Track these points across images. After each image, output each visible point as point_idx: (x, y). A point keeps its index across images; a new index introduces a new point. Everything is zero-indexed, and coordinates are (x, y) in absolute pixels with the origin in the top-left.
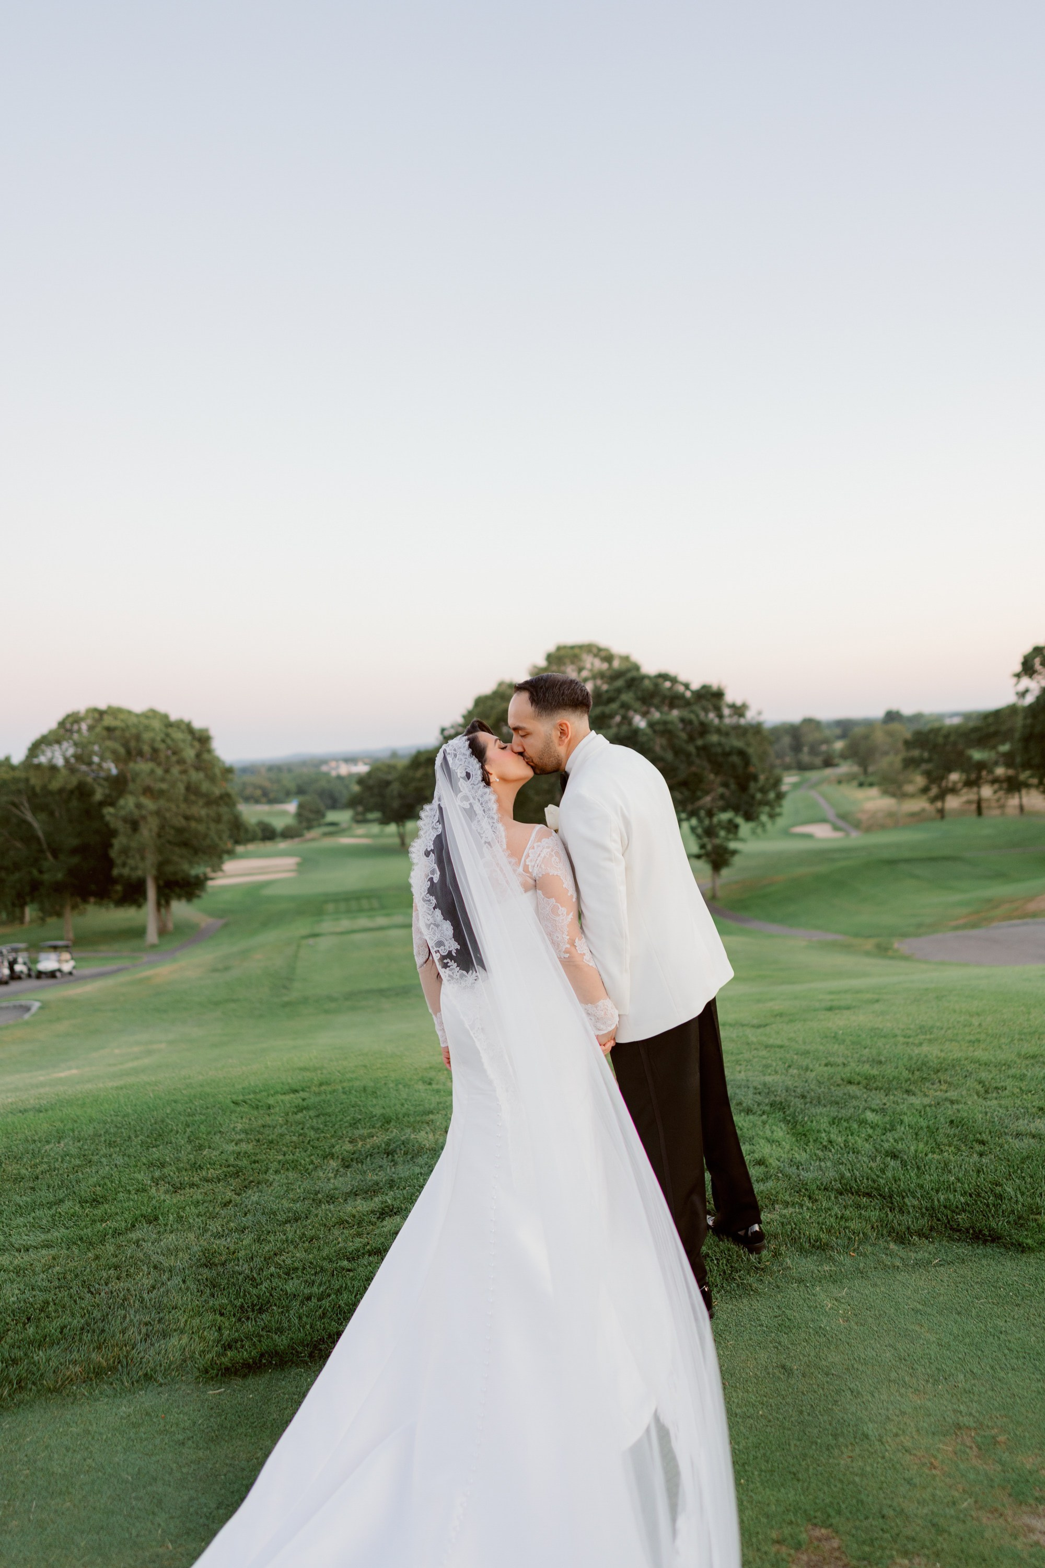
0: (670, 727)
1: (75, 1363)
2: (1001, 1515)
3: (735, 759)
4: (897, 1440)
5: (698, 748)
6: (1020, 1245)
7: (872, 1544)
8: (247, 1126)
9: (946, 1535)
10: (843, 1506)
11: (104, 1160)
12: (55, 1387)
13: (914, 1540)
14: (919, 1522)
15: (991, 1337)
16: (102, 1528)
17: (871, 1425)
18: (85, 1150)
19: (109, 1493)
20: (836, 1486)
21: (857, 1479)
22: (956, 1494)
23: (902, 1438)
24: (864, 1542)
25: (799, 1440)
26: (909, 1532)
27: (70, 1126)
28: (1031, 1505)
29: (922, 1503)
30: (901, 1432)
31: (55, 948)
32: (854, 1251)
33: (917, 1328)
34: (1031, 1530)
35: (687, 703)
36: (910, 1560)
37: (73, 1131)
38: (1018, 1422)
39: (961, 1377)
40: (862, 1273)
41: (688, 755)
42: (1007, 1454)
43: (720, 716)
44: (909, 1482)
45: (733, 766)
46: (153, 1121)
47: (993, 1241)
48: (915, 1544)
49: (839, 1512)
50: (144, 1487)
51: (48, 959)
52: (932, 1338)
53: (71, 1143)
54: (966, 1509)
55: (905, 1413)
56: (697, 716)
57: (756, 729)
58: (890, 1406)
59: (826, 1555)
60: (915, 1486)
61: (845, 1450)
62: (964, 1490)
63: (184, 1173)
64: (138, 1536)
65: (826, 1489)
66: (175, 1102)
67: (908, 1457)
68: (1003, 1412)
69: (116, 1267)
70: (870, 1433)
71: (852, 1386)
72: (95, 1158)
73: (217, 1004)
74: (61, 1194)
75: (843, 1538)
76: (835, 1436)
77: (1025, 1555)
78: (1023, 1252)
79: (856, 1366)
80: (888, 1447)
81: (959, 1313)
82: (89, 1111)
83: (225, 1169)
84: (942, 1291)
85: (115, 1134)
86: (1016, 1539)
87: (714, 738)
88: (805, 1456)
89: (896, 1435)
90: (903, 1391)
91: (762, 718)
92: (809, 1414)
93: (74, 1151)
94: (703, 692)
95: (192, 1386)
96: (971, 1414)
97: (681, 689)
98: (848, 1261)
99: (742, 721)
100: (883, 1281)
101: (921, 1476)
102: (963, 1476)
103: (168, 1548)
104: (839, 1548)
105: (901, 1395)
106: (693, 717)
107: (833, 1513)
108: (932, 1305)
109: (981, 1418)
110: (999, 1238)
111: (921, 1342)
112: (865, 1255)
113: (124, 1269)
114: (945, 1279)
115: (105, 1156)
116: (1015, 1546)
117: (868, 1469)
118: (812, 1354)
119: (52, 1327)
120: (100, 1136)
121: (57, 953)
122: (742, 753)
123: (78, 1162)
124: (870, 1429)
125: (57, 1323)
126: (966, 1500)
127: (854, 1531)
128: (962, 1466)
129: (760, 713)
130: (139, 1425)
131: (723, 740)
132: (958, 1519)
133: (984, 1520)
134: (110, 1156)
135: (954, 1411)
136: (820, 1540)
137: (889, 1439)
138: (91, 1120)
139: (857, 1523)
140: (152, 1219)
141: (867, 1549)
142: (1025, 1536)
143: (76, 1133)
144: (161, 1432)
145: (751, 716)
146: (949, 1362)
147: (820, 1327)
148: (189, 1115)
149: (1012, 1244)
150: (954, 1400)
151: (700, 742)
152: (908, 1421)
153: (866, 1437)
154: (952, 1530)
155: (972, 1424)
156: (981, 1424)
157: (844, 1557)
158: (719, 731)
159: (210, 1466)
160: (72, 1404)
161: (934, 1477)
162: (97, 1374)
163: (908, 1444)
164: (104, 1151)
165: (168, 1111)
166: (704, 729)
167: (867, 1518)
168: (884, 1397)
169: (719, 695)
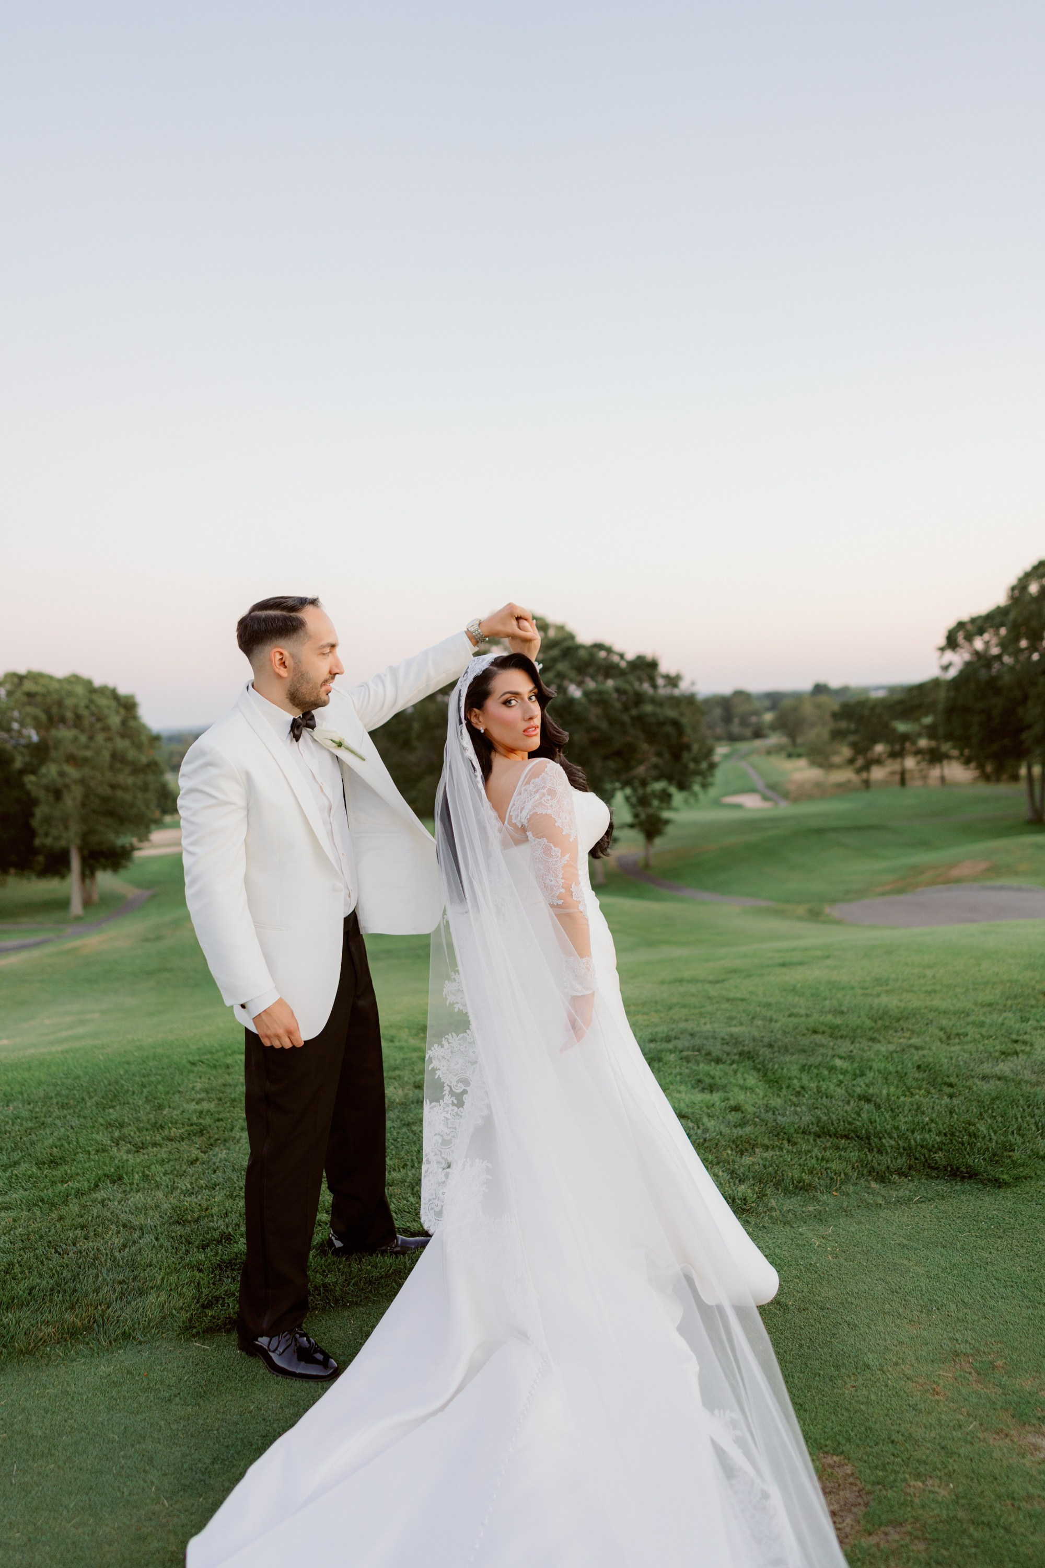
0: (604, 696)
1: (47, 1323)
2: (1007, 1435)
3: (669, 729)
4: (898, 1368)
5: (632, 718)
6: (996, 1180)
7: (884, 1469)
8: (207, 1086)
9: (955, 1457)
10: (852, 1434)
11: (57, 1122)
12: (27, 1349)
13: (925, 1463)
14: (929, 1445)
15: (978, 1269)
16: (91, 1488)
17: (870, 1356)
18: (37, 1112)
19: (95, 1453)
20: (843, 1415)
21: (863, 1407)
22: (961, 1417)
23: (903, 1366)
24: (876, 1467)
25: (801, 1372)
26: (918, 1455)
27: (17, 1088)
28: (1034, 1425)
29: (930, 1427)
30: (901, 1361)
32: (836, 1191)
33: (906, 1262)
34: (1037, 1448)
35: (622, 673)
36: (923, 1482)
37: (22, 1093)
38: (1013, 1347)
39: (953, 1307)
40: (846, 1211)
41: (623, 724)
42: (1006, 1377)
43: (655, 686)
44: (914, 1407)
45: (667, 736)
46: (106, 1082)
47: (970, 1177)
48: (927, 1467)
49: (849, 1440)
50: (133, 1446)
52: (921, 1270)
53: (20, 1106)
54: (972, 1432)
55: (903, 1343)
56: (632, 685)
57: (690, 700)
58: (887, 1337)
59: (840, 1481)
60: (920, 1412)
61: (848, 1380)
62: (968, 1414)
63: (145, 1132)
64: (130, 1494)
65: (834, 1418)
66: (128, 1063)
67: (911, 1384)
68: (997, 1339)
69: (82, 1227)
70: (871, 1363)
71: (848, 1319)
72: (49, 1120)
73: (150, 974)
74: (16, 1156)
75: (856, 1464)
76: (837, 1367)
77: (1035, 1473)
78: (1000, 1187)
79: (849, 1300)
80: (890, 1376)
81: (944, 1247)
82: (37, 1074)
83: (188, 1128)
84: (926, 1226)
85: (67, 1097)
86: (1023, 1457)
87: (648, 708)
88: (809, 1388)
89: (897, 1364)
90: (898, 1321)
91: (695, 689)
92: (809, 1348)
93: (25, 1114)
94: (638, 662)
95: (174, 1343)
96: (967, 1341)
97: (616, 659)
98: (831, 1201)
99: (676, 692)
100: (868, 1218)
101: (925, 1402)
102: (965, 1399)
103: (163, 1504)
104: (852, 1474)
105: (897, 1326)
106: (627, 687)
107: (843, 1442)
108: (918, 1240)
109: (977, 1345)
110: (976, 1175)
111: (911, 1275)
112: (848, 1194)
113: (91, 1229)
114: (927, 1215)
115: (59, 1118)
116: (1024, 1465)
117: (873, 1397)
118: (806, 1290)
119: (20, 1289)
120: (51, 1098)
122: (676, 724)
123: (30, 1124)
124: (870, 1358)
125: (25, 1284)
126: (971, 1423)
127: (865, 1457)
128: (964, 1391)
129: (693, 684)
130: (121, 1384)
131: (658, 710)
132: (966, 1441)
133: (991, 1441)
134: (65, 1117)
135: (951, 1339)
136: (832, 1467)
137: (890, 1369)
138: (40, 1083)
139: (868, 1449)
140: (117, 1179)
141: (880, 1474)
142: (1032, 1454)
143: (25, 1095)
144: (144, 1390)
145: (684, 686)
146: (940, 1293)
147: (811, 1264)
148: (144, 1076)
149: (989, 1180)
150: (949, 1329)
151: (634, 712)
152: (906, 1350)
153: (868, 1367)
154: (962, 1451)
155: (969, 1351)
156: (978, 1351)
157: (858, 1482)
158: (653, 701)
159: (200, 1422)
160: (47, 1365)
161: (938, 1402)
162: (73, 1334)
163: (909, 1372)
164: (57, 1112)
165: (122, 1073)
166: (639, 699)
167: (877, 1444)
168: (881, 1328)
169: (652, 665)
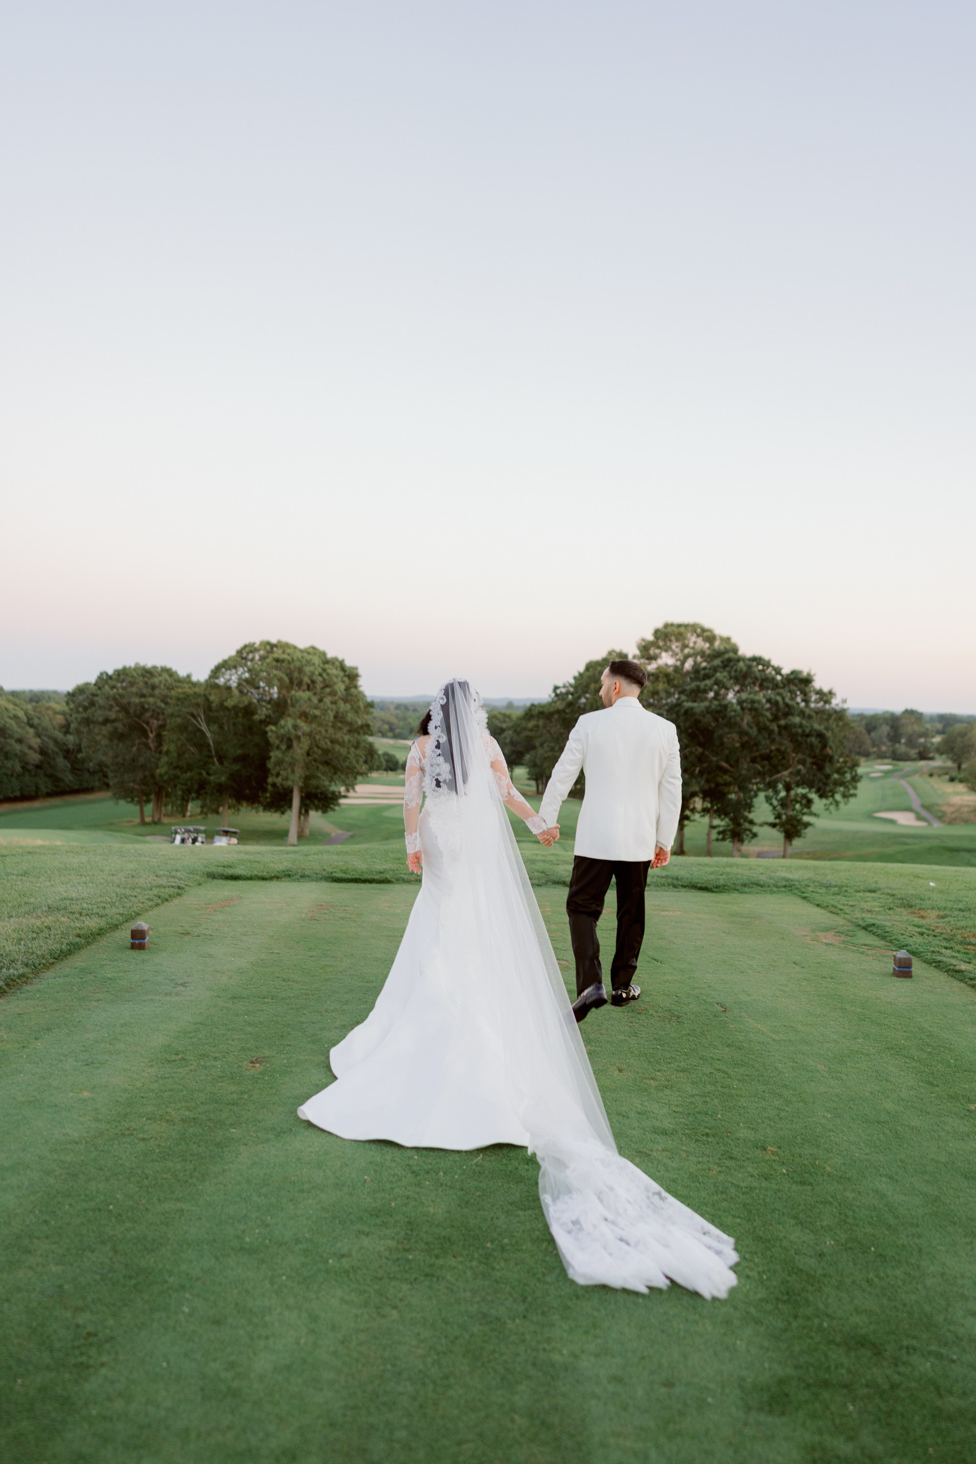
0: (756, 705)
3: (814, 740)
5: (779, 727)
31: (226, 833)
35: (776, 686)
41: (771, 732)
43: (806, 701)
45: (812, 746)
51: (220, 841)
56: (783, 699)
57: (840, 715)
87: (797, 720)
91: (845, 706)
94: (792, 677)
97: (769, 670)
99: (827, 706)
106: (779, 698)
121: (228, 838)
122: (820, 735)
129: (844, 701)
131: (804, 722)
145: (836, 702)
151: (782, 722)
158: (802, 713)
166: (789, 711)
169: (806, 681)
